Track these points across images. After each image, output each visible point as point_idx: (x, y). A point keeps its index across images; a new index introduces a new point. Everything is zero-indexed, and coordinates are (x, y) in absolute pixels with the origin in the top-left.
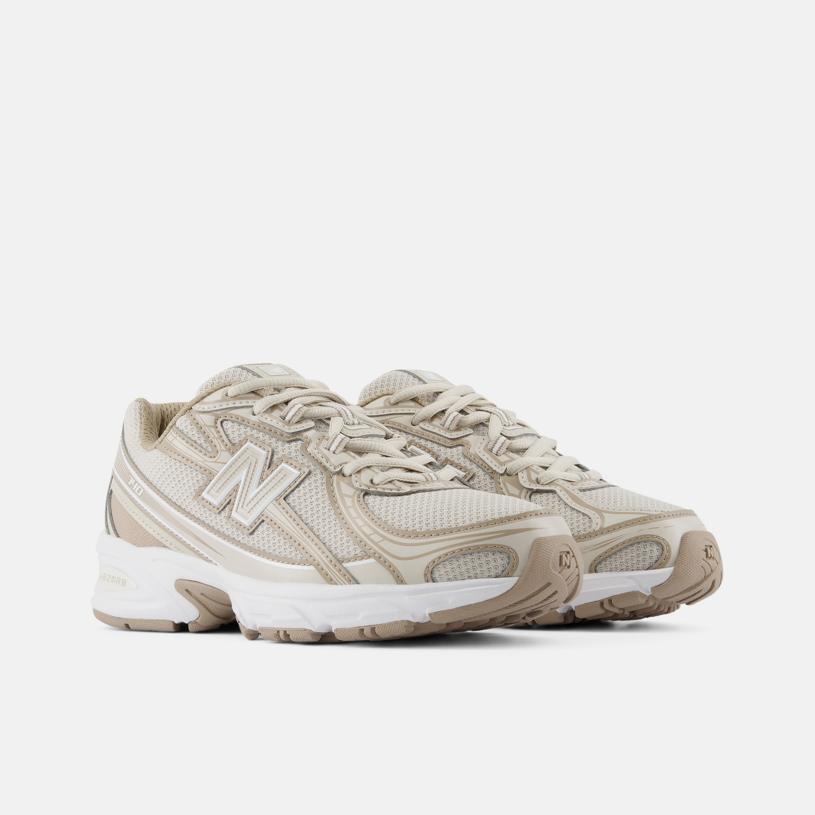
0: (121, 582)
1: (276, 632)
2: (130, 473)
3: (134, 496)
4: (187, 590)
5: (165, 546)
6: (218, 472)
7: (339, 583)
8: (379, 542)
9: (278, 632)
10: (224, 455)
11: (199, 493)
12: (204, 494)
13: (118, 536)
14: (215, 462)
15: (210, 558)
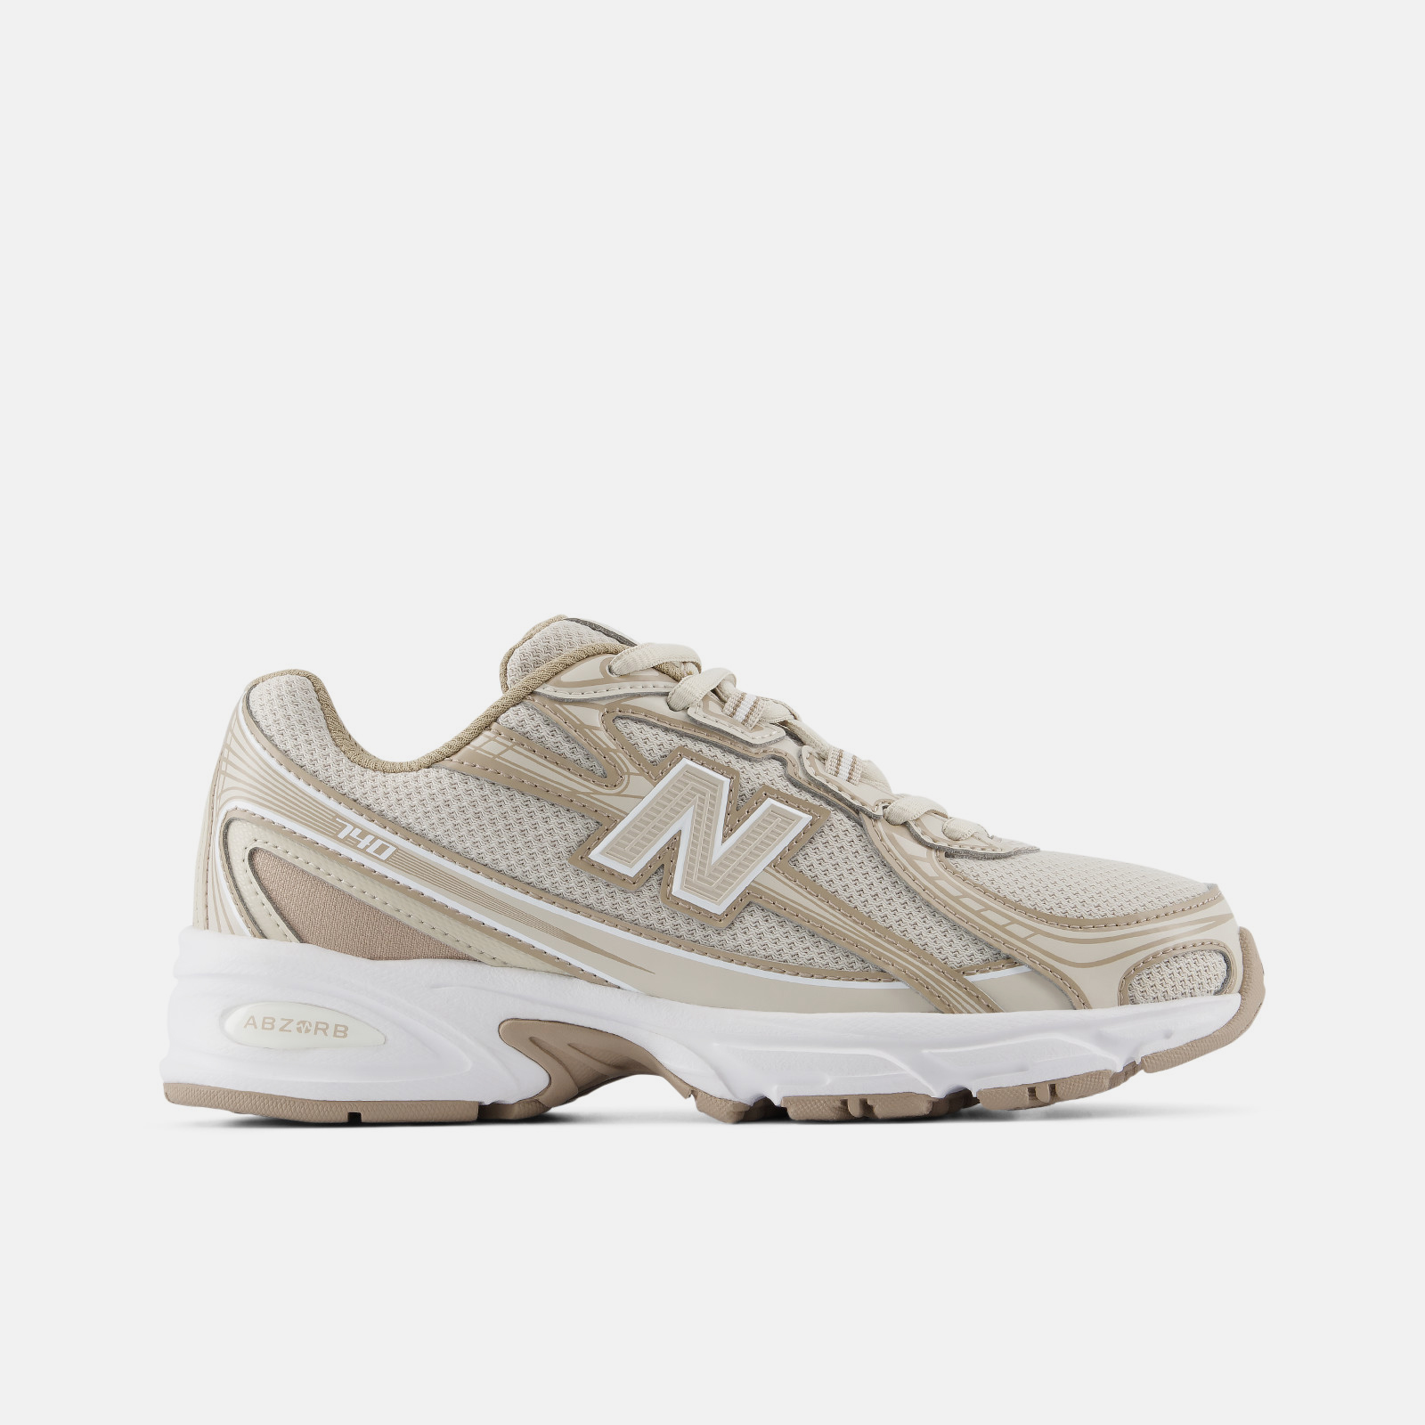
0: (331, 1031)
1: (838, 1104)
2: (338, 816)
3: (370, 863)
4: (532, 1040)
5: (468, 959)
6: (627, 814)
7: (964, 1011)
8: (1028, 937)
9: (845, 1103)
10: (637, 783)
11: (580, 854)
12: (595, 855)
13: (301, 940)
14: (618, 794)
15: (600, 974)
